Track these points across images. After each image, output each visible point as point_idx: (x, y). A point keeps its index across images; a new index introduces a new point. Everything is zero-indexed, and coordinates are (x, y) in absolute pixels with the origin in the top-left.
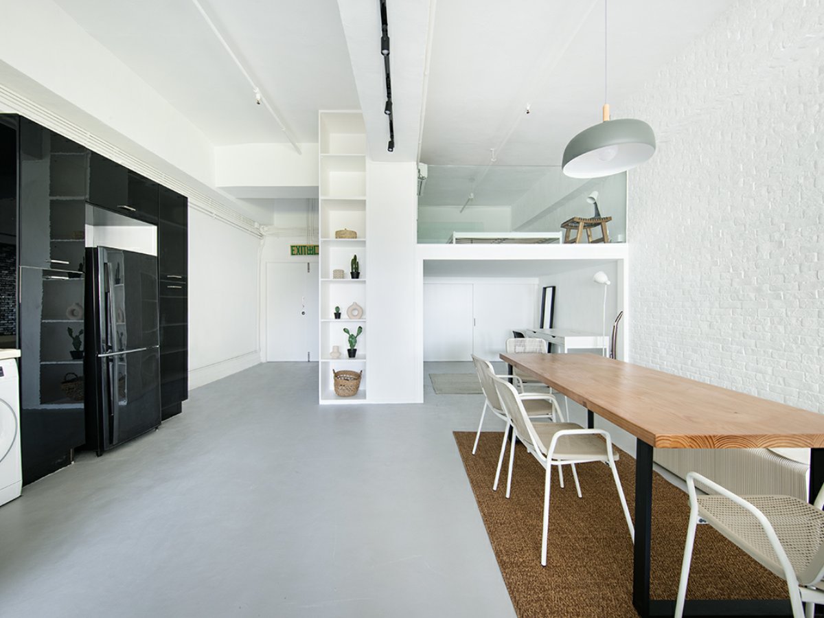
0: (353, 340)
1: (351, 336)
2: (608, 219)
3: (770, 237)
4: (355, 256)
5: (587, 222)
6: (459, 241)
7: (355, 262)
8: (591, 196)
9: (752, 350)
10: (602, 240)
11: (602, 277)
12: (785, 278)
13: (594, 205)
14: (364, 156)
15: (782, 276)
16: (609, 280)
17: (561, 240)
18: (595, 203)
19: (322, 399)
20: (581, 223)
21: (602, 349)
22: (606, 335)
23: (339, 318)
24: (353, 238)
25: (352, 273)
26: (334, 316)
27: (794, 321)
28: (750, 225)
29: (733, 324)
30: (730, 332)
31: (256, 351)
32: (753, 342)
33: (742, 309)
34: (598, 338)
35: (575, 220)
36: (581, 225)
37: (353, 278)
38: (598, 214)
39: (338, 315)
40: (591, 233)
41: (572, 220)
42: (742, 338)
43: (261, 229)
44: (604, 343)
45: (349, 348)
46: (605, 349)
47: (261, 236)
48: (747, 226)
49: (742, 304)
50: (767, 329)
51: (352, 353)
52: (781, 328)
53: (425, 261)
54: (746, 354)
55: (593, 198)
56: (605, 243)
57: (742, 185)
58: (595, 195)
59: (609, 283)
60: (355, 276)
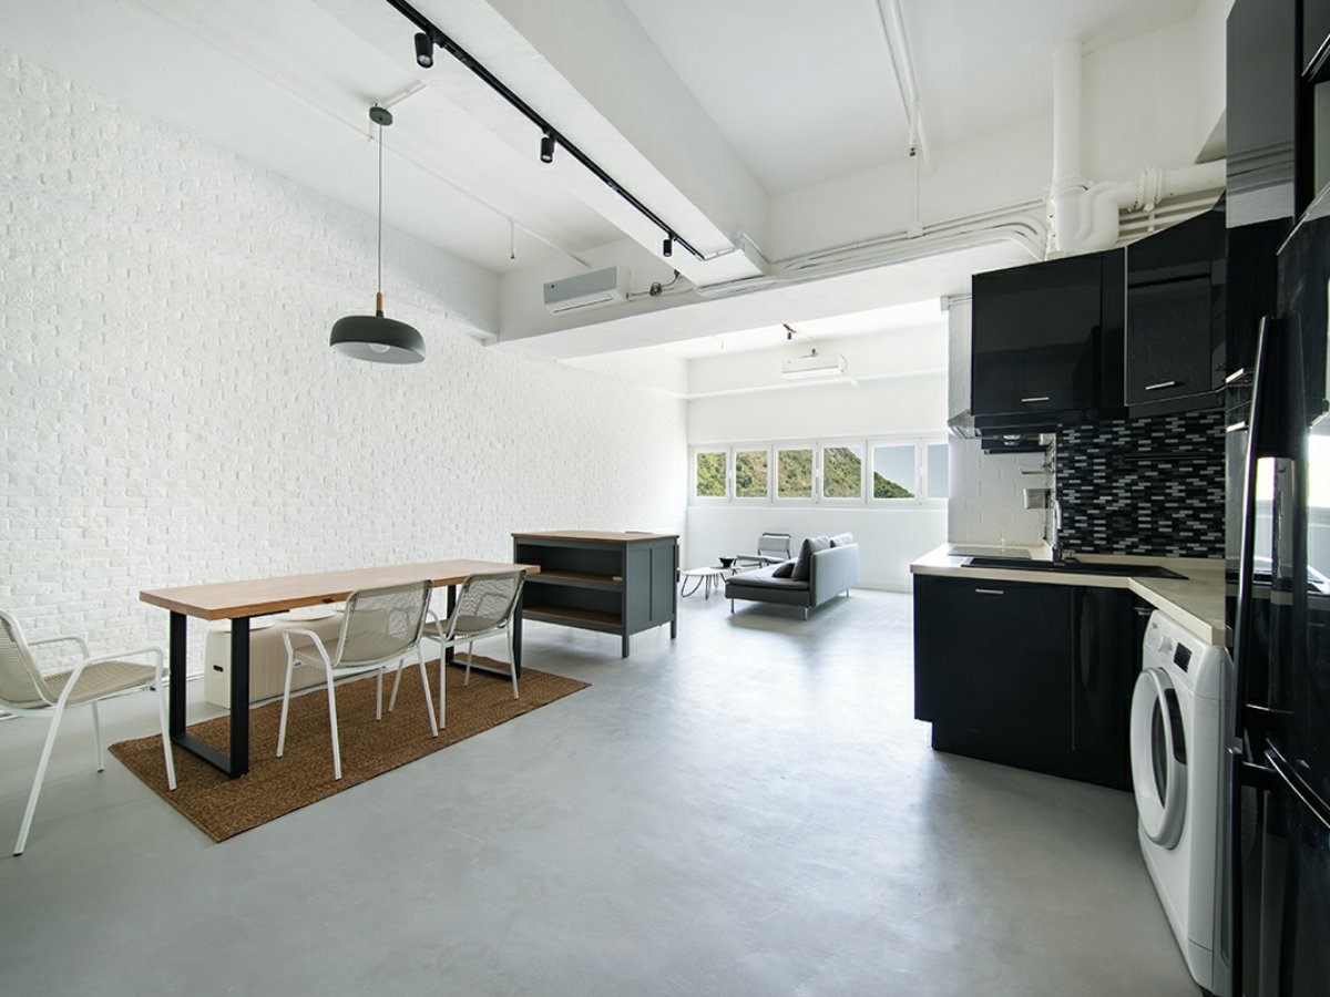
3: (187, 426)
9: (162, 557)
12: (204, 473)
15: (201, 474)
27: (214, 519)
28: (159, 405)
29: (131, 527)
30: (126, 538)
32: (163, 547)
33: (146, 507)
42: (146, 545)
48: (155, 405)
49: (146, 501)
50: (183, 530)
52: (200, 527)
54: (152, 563)
57: (146, 350)
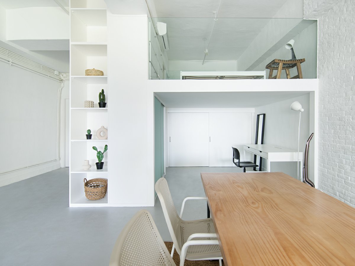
0: (100, 155)
1: (99, 153)
2: (302, 61)
4: (103, 90)
5: (285, 62)
6: (184, 78)
7: (102, 94)
8: (289, 43)
10: (297, 77)
11: (297, 106)
13: (291, 50)
14: (106, 10)
16: (303, 108)
17: (265, 77)
18: (292, 49)
19: (71, 203)
20: (280, 64)
21: (297, 162)
22: (300, 151)
23: (90, 138)
24: (101, 75)
25: (99, 103)
26: (86, 137)
31: (56, 160)
34: (294, 153)
35: (275, 61)
36: (281, 65)
37: (100, 107)
38: (294, 56)
39: (89, 137)
40: (289, 72)
41: (274, 62)
43: (61, 76)
44: (299, 157)
45: (98, 162)
46: (300, 162)
47: (62, 80)
51: (100, 166)
53: (155, 94)
55: (290, 45)
56: (299, 78)
58: (292, 42)
59: (303, 110)
60: (102, 105)
